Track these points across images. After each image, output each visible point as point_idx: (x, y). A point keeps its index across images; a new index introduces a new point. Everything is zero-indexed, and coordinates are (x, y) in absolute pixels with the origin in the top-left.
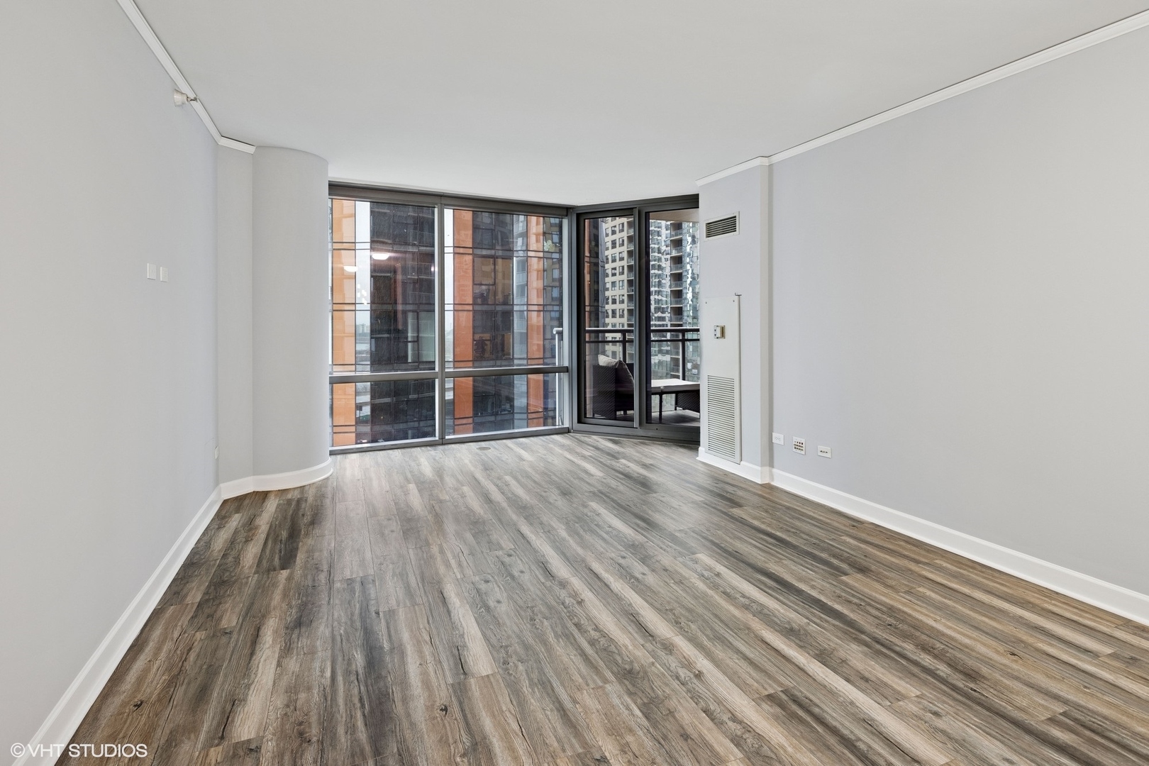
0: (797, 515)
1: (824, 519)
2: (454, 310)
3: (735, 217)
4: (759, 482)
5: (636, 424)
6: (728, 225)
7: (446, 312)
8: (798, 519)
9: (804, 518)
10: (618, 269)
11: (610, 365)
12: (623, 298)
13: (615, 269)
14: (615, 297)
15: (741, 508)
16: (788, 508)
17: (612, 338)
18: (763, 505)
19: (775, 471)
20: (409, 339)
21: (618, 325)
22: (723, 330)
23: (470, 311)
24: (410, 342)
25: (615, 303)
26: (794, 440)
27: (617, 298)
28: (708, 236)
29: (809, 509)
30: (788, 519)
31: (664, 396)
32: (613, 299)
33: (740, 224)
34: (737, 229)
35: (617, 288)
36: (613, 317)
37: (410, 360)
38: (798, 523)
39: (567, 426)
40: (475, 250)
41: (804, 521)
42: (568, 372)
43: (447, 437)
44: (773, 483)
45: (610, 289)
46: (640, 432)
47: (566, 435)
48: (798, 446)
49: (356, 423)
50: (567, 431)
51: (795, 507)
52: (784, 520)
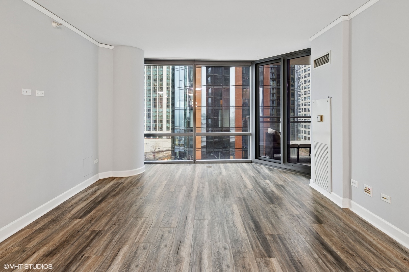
0: (359, 239)
1: (381, 247)
2: (235, 109)
3: (329, 54)
4: (342, 207)
5: (281, 161)
6: (325, 59)
7: (230, 110)
8: (359, 242)
9: (364, 243)
10: (307, 92)
11: (272, 133)
12: (310, 103)
13: (306, 92)
14: (306, 103)
15: (320, 225)
16: (355, 231)
17: (305, 120)
18: (337, 225)
19: (352, 202)
20: (220, 119)
21: (307, 114)
22: (322, 118)
23: (241, 109)
24: (220, 120)
25: (306, 106)
26: (365, 186)
27: (307, 104)
28: (315, 67)
29: (372, 235)
30: (351, 241)
31: (300, 149)
32: (305, 104)
33: (332, 58)
34: (330, 61)
35: (307, 99)
36: (305, 111)
37: (220, 127)
38: (357, 246)
39: (251, 159)
40: (243, 86)
41: (364, 245)
42: (251, 135)
43: (196, 160)
44: (351, 209)
45: (304, 100)
46: (284, 166)
47: (250, 164)
48: (367, 191)
49: (201, 148)
50: (251, 162)
51: (361, 231)
52: (348, 241)
